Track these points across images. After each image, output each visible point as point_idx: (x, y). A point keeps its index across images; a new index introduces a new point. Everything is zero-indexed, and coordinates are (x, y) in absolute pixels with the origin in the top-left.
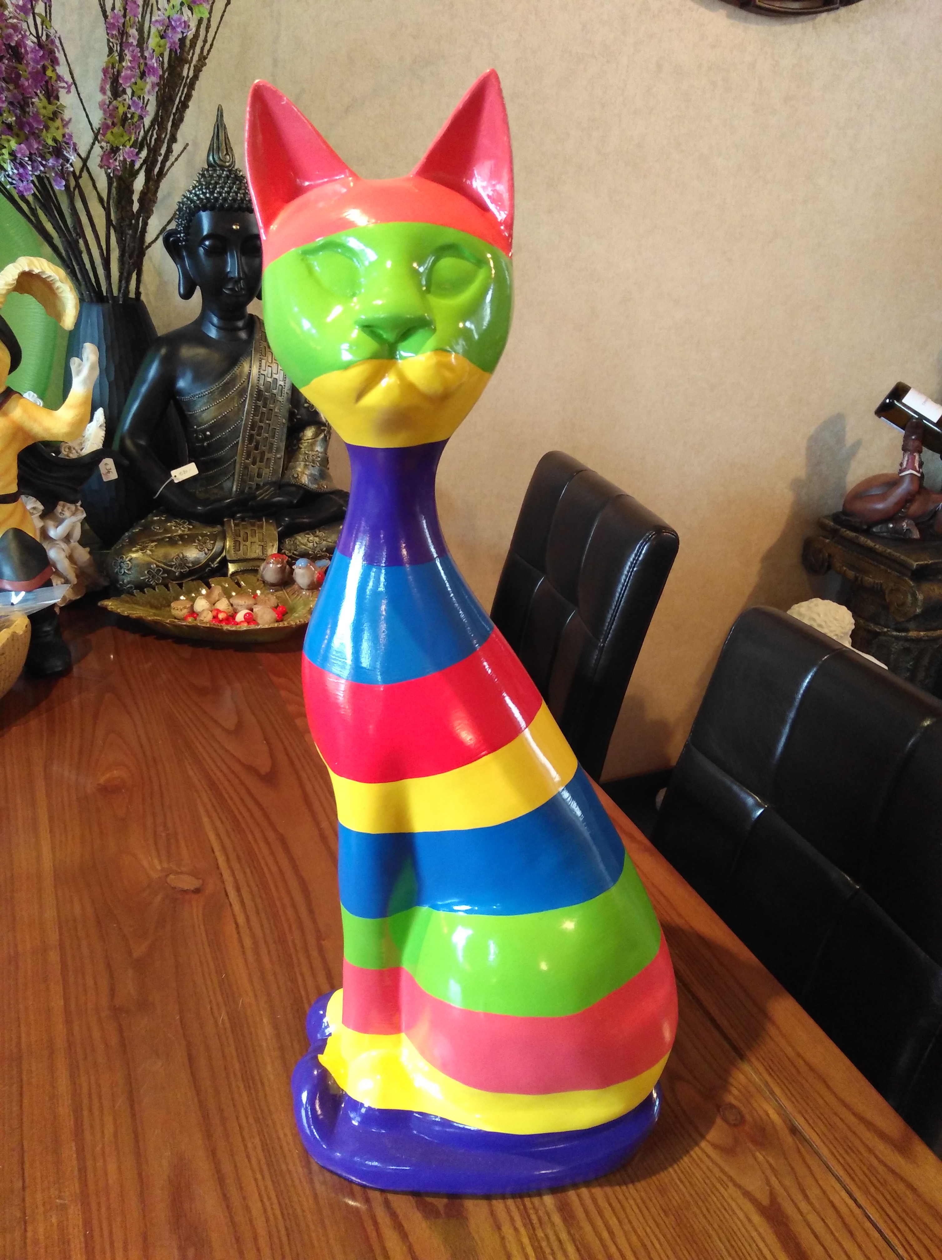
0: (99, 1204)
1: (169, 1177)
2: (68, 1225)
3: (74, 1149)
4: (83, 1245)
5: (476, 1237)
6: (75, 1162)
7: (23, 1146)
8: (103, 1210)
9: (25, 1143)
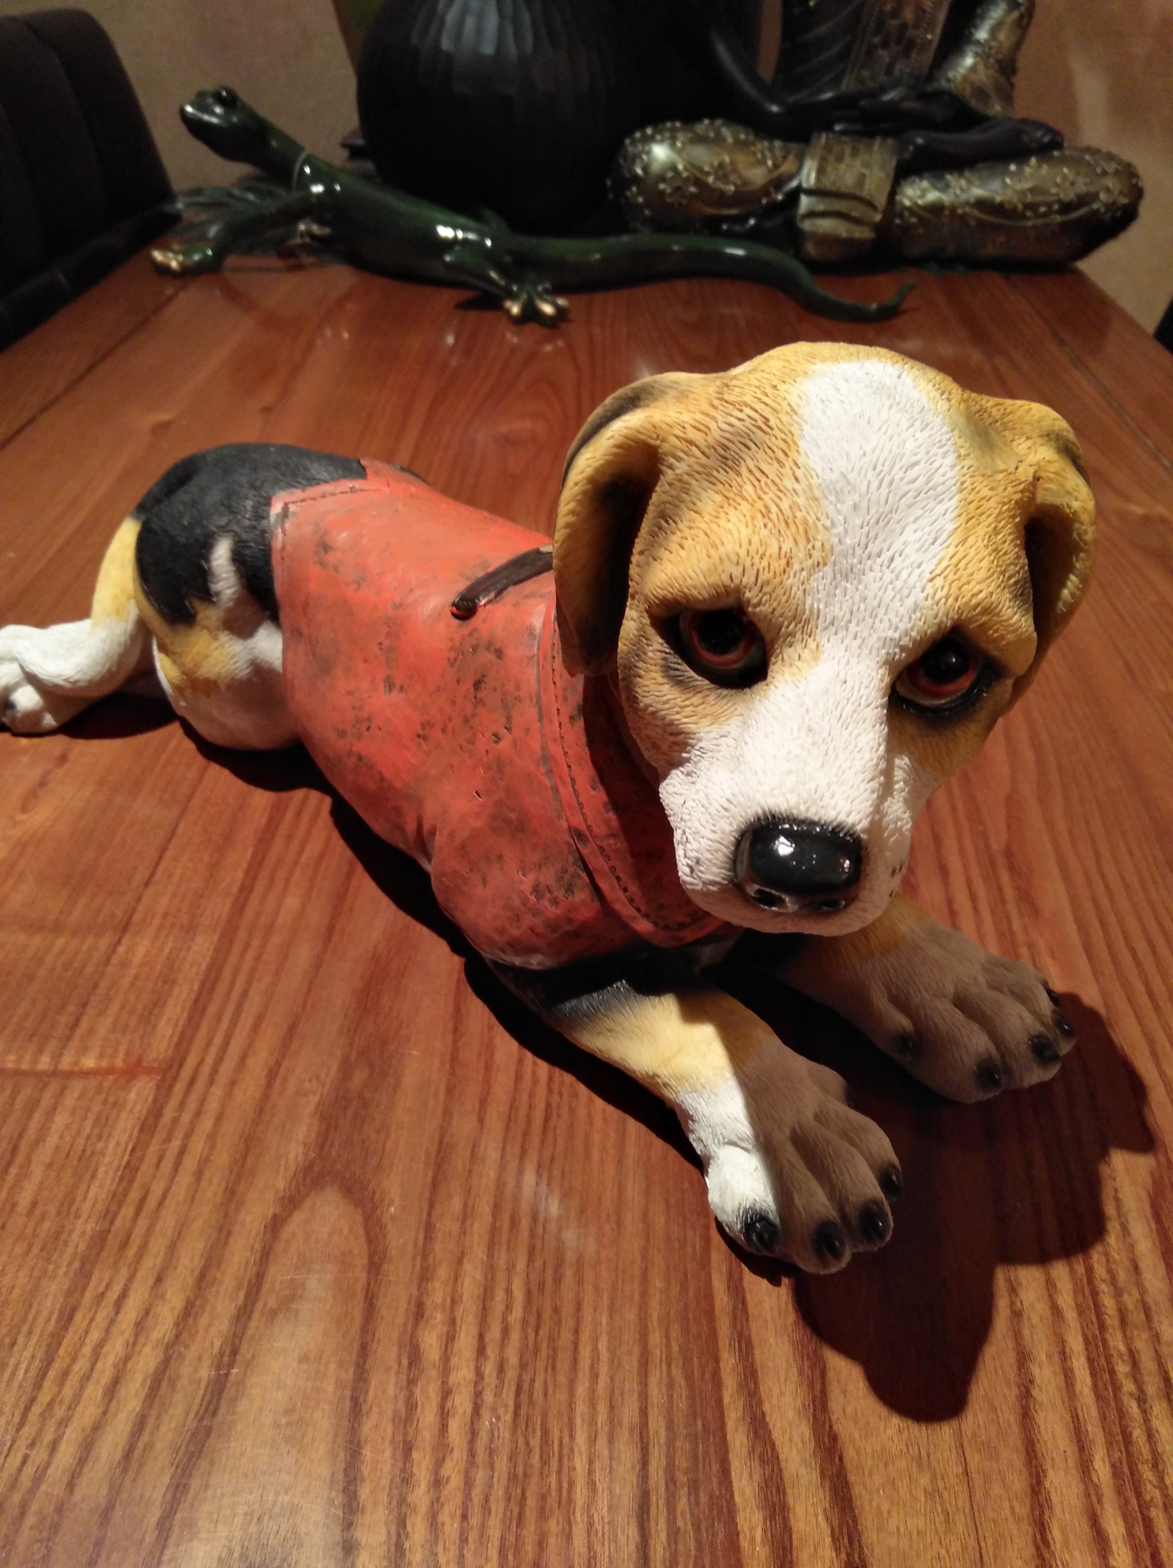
0: (247, 946)
1: (376, 947)
2: (185, 959)
3: (249, 856)
4: (193, 996)
6: (240, 875)
7: (176, 827)
8: (250, 955)
9: (182, 826)
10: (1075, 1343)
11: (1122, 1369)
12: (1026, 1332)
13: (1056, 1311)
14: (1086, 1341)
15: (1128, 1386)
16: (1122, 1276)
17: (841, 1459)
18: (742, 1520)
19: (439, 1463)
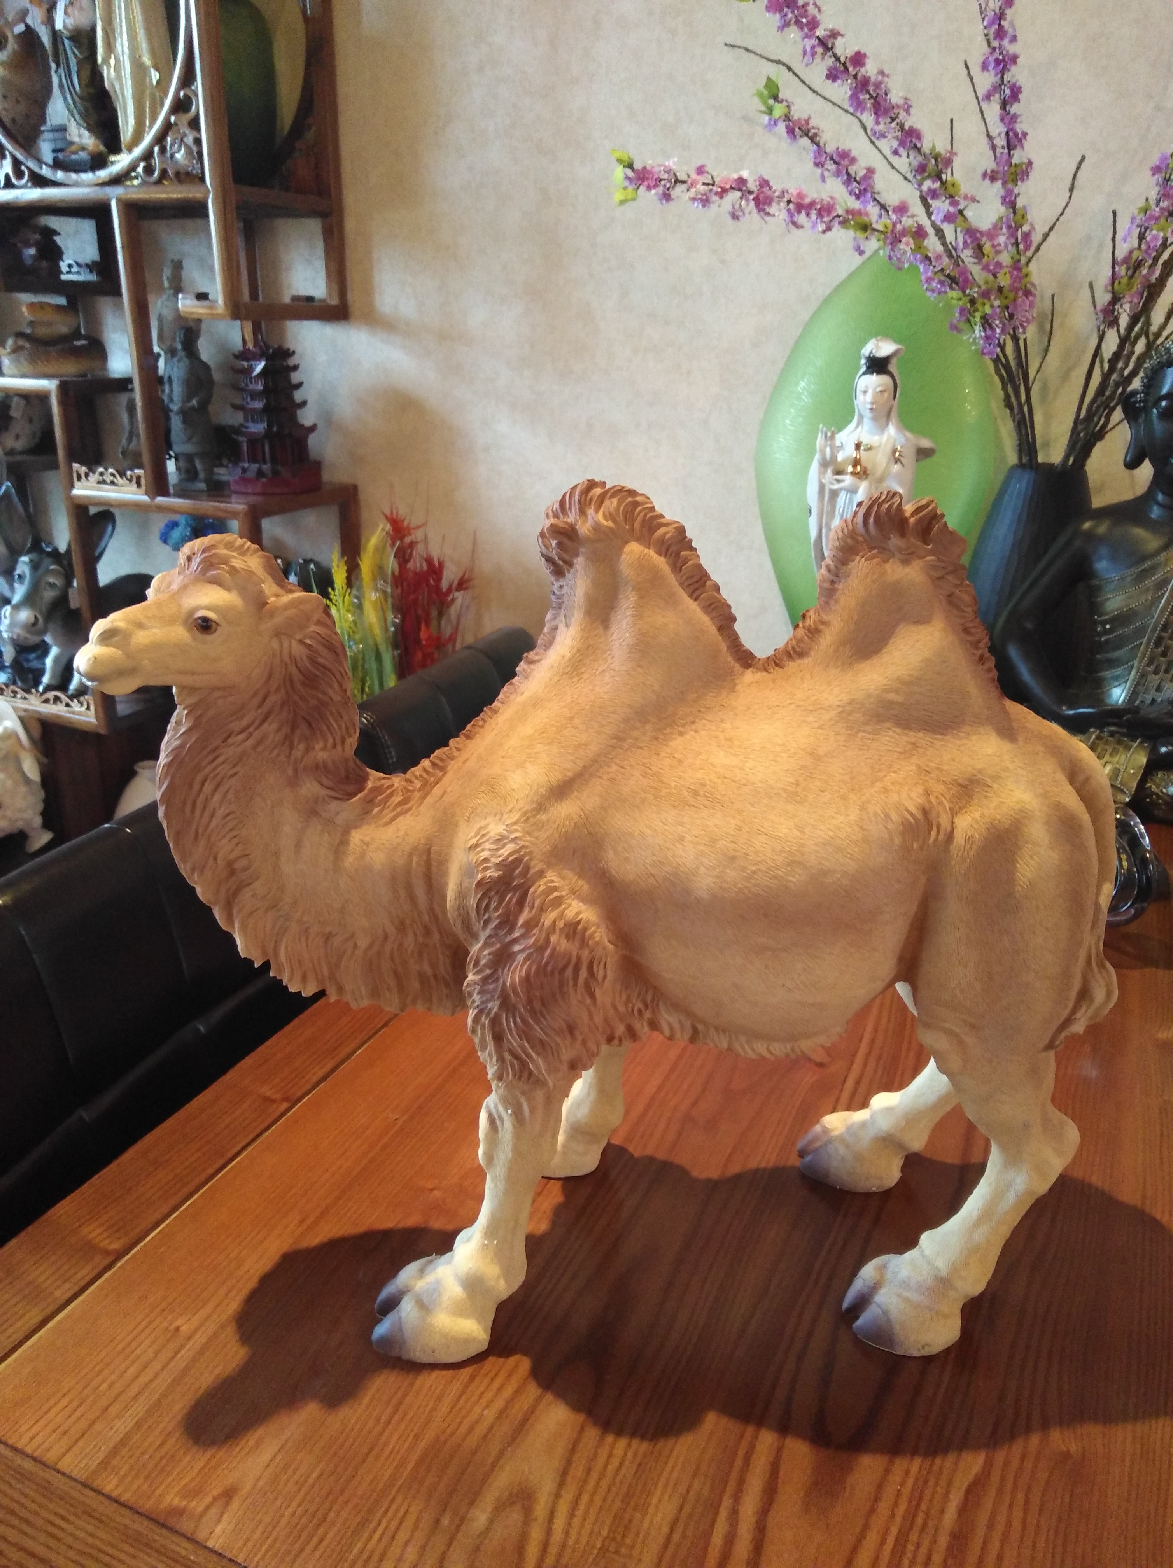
5: (848, 1489)
10: (894, 1531)
11: (910, 1547)
12: (873, 1518)
13: (893, 1516)
14: (900, 1531)
15: (909, 1555)
16: (933, 1512)
17: (764, 1536)
18: (713, 1540)
19: (600, 1479)
